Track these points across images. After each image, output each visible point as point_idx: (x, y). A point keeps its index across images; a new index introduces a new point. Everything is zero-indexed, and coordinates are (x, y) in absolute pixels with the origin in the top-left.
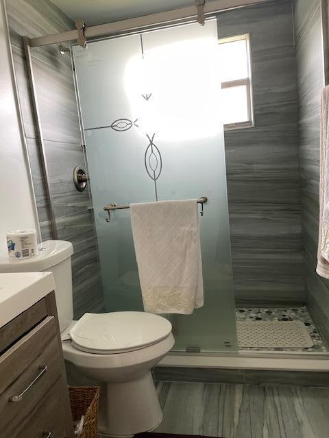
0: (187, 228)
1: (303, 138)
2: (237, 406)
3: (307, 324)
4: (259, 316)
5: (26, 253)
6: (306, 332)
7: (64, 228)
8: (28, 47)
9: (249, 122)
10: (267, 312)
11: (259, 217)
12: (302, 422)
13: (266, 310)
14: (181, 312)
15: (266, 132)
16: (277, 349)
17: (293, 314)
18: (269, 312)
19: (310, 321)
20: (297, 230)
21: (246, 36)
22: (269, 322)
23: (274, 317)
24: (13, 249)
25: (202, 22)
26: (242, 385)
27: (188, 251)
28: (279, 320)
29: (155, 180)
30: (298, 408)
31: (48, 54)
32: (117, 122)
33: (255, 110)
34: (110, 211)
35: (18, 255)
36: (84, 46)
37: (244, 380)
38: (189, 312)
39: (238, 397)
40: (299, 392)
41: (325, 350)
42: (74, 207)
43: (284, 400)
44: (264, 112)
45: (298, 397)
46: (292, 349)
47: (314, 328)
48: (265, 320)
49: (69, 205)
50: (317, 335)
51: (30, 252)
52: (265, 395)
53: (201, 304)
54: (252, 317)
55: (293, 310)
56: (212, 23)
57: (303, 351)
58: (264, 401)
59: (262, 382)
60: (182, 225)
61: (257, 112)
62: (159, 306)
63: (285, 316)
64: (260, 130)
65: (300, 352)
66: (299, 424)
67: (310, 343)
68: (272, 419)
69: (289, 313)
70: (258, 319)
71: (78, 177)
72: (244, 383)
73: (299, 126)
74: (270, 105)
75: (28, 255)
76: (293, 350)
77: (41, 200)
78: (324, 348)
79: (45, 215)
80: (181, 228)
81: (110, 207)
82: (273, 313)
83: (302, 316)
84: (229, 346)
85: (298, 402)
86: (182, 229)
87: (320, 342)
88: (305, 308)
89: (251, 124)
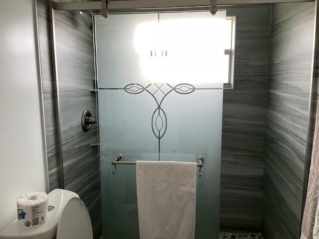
0: (187, 189)
5: (36, 222)
7: (70, 170)
8: (53, 10)
9: (229, 84)
10: (232, 237)
15: (243, 94)
20: (260, 172)
21: (234, 18)
24: (23, 218)
25: (213, 13)
27: (186, 209)
29: (159, 138)
31: (69, 15)
32: (130, 86)
35: (28, 224)
42: (80, 147)
44: (242, 79)
49: (76, 147)
51: (40, 220)
55: (251, 235)
61: (237, 78)
64: (238, 92)
71: (85, 119)
75: (38, 224)
77: (52, 150)
79: (54, 162)
88: (260, 234)
89: (231, 87)
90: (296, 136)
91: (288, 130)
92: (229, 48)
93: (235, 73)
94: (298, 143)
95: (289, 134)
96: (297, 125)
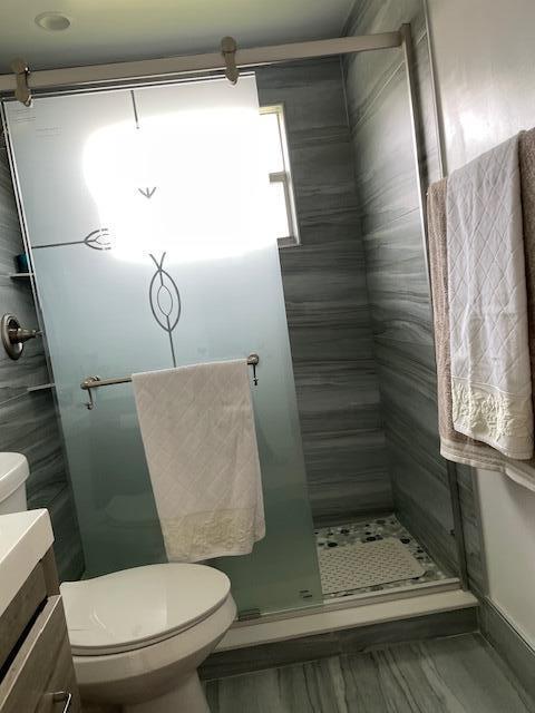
0: (235, 408)
1: (374, 261)
2: (340, 693)
3: (405, 541)
4: (332, 539)
6: (407, 553)
9: (292, 238)
10: (342, 532)
11: (318, 383)
12: (444, 697)
13: (340, 529)
14: (234, 552)
15: (318, 253)
16: (375, 588)
17: (381, 529)
18: (345, 532)
19: (408, 536)
20: (373, 398)
21: (280, 108)
22: (349, 547)
23: (354, 538)
25: (234, 79)
26: (337, 658)
27: (239, 447)
28: (364, 542)
29: (170, 330)
30: (430, 675)
32: (96, 235)
33: (299, 220)
34: (91, 389)
36: (26, 103)
37: (340, 650)
38: (248, 550)
39: (337, 679)
40: (423, 650)
41: (443, 577)
42: (6, 388)
43: (406, 666)
44: (313, 223)
45: (425, 658)
46: (396, 583)
47: (416, 545)
48: (343, 545)
50: (424, 554)
52: (377, 666)
53: (262, 534)
54: (321, 544)
55: (379, 522)
56: (248, 81)
57: (414, 583)
58: (378, 675)
59: (364, 645)
60: (227, 404)
62: (194, 547)
63: (368, 533)
64: (310, 249)
65: (410, 586)
66: (441, 700)
67: (419, 569)
68: (398, 702)
69: (374, 529)
70: (332, 545)
71: (10, 333)
72: (339, 654)
73: (365, 243)
74: (323, 213)
76: (398, 586)
78: (439, 573)
80: (225, 408)
81: (91, 383)
82: (351, 533)
83: (395, 530)
84: (310, 596)
85: (427, 665)
86: (228, 409)
87: (432, 565)
88: (393, 516)
89: (295, 241)
90: (415, 295)
91: (401, 293)
92: (280, 170)
93: (298, 213)
94: (420, 305)
95: (404, 299)
96: (413, 275)
